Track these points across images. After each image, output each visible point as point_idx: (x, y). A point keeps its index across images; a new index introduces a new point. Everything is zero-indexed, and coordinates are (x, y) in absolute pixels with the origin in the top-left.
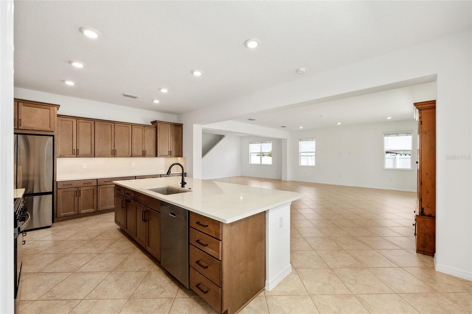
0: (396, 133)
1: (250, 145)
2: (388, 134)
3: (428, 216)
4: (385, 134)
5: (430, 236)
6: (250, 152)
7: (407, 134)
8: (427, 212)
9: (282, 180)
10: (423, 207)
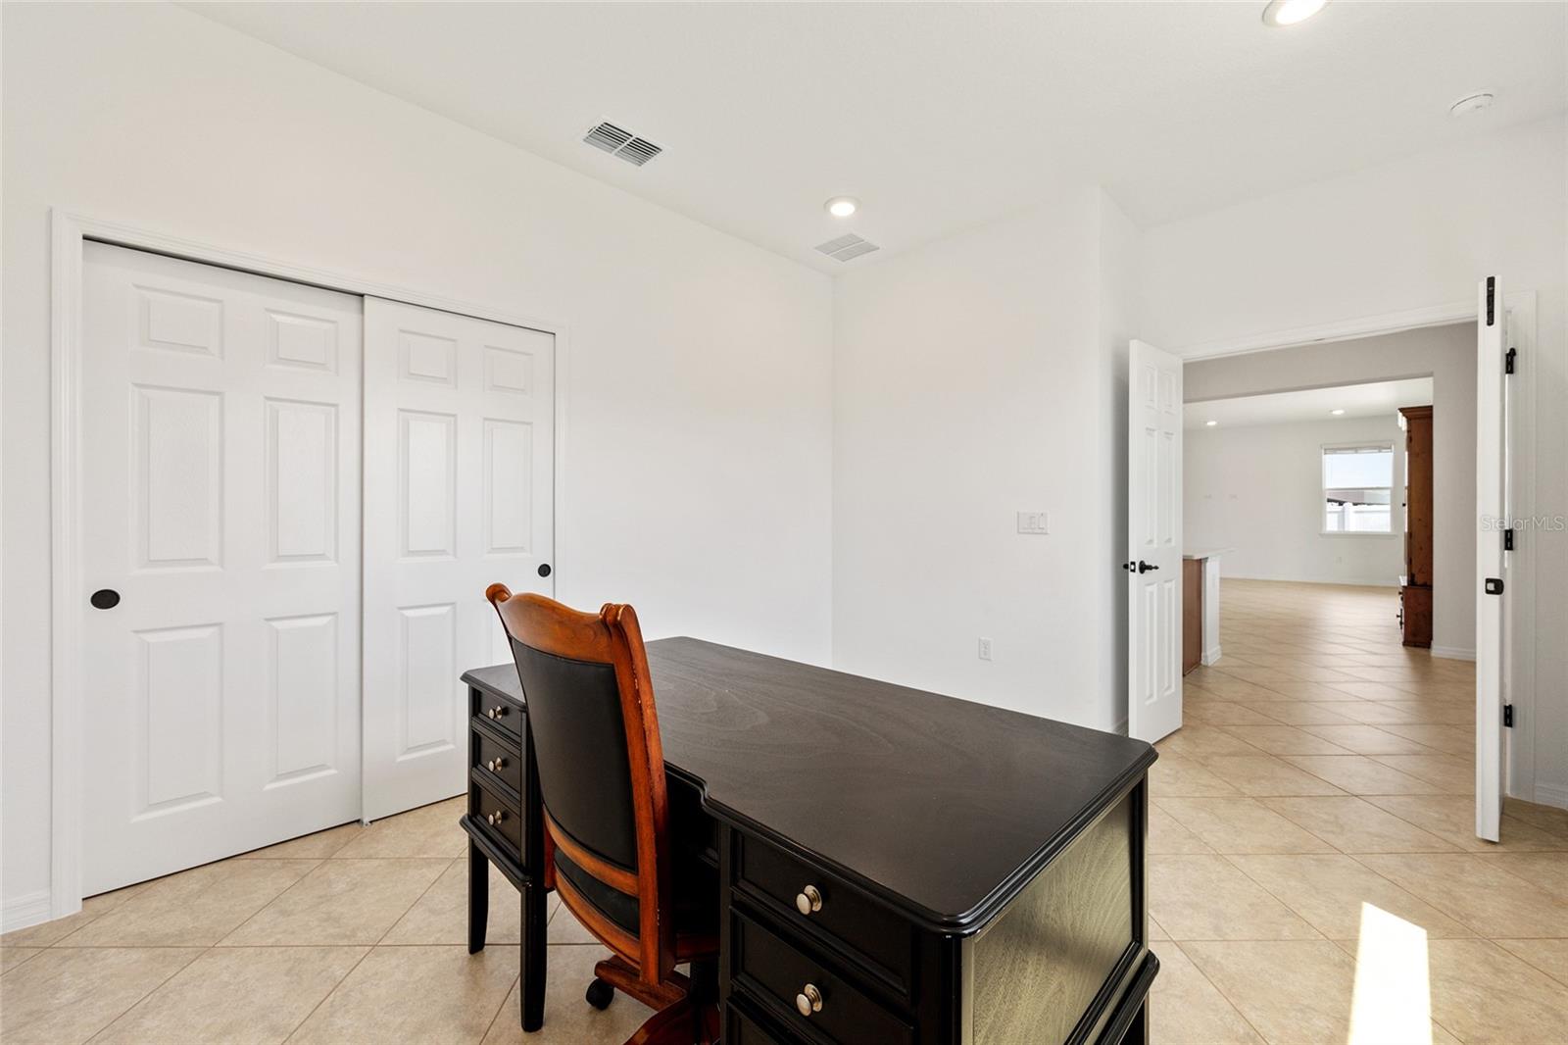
0: (1355, 445)
2: (1334, 450)
3: (1421, 586)
4: (1325, 450)
5: (1424, 616)
7: (1379, 448)
8: (1419, 580)
10: (1413, 572)
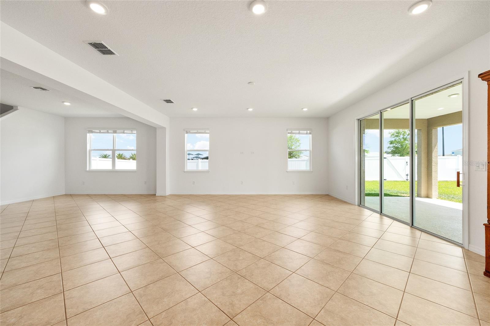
1: (88, 134)
6: (88, 148)
9: (156, 195)
